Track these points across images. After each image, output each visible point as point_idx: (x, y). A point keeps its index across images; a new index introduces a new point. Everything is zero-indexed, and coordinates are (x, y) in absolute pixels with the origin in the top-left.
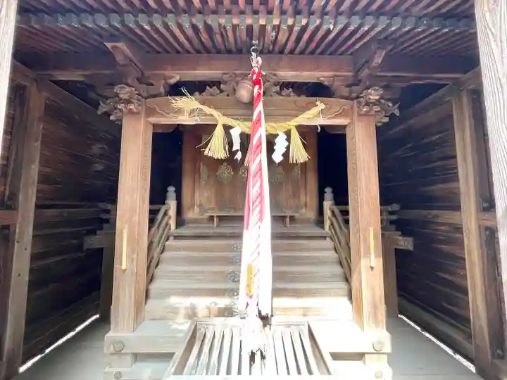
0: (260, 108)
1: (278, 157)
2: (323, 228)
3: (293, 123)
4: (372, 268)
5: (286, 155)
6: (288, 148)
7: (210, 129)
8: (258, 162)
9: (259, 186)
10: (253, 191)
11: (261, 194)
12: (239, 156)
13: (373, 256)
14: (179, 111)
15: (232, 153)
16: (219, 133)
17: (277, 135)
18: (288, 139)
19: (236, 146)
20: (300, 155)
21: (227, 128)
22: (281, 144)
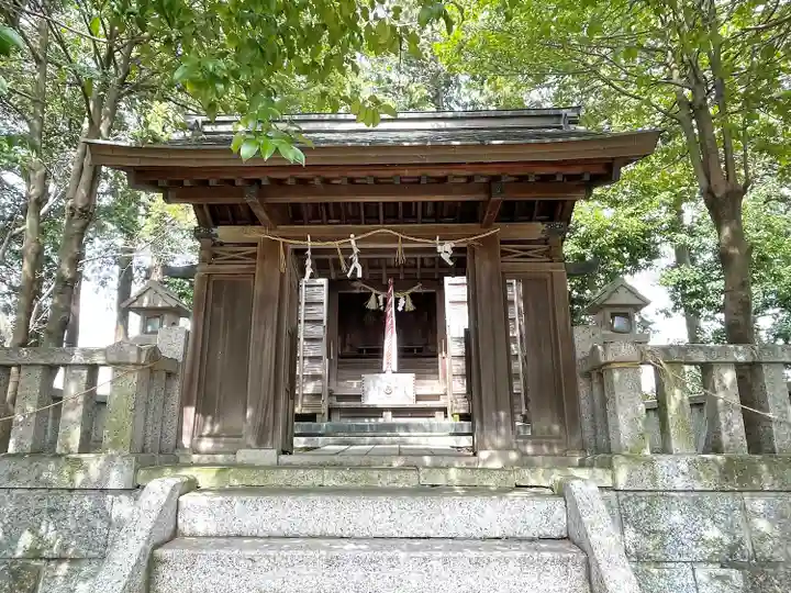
0: (391, 288)
1: (400, 309)
3: (408, 293)
4: (444, 358)
5: (404, 307)
6: (405, 304)
7: (369, 295)
8: (391, 311)
9: (391, 322)
10: (388, 322)
12: (382, 308)
13: (444, 352)
14: (355, 288)
15: (379, 307)
16: (373, 296)
17: (400, 298)
18: (405, 300)
19: (381, 304)
20: (410, 307)
21: (377, 295)
22: (402, 302)
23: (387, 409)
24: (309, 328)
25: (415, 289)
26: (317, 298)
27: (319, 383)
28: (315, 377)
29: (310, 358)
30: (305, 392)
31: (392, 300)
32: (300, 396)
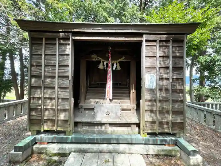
0: (110, 59)
1: (114, 69)
2: (127, 86)
3: (118, 61)
4: (133, 92)
6: (116, 67)
7: (100, 62)
8: (110, 70)
9: (110, 75)
10: (108, 76)
11: (110, 76)
12: (106, 68)
13: (133, 90)
14: (93, 58)
15: (104, 68)
17: (114, 64)
18: (117, 65)
19: (105, 66)
20: (119, 68)
21: (103, 62)
22: (115, 66)
23: (106, 124)
24: (61, 80)
25: (121, 60)
26: (66, 63)
27: (67, 113)
28: (65, 110)
29: (62, 99)
30: (59, 118)
31: (110, 64)
32: (56, 120)
